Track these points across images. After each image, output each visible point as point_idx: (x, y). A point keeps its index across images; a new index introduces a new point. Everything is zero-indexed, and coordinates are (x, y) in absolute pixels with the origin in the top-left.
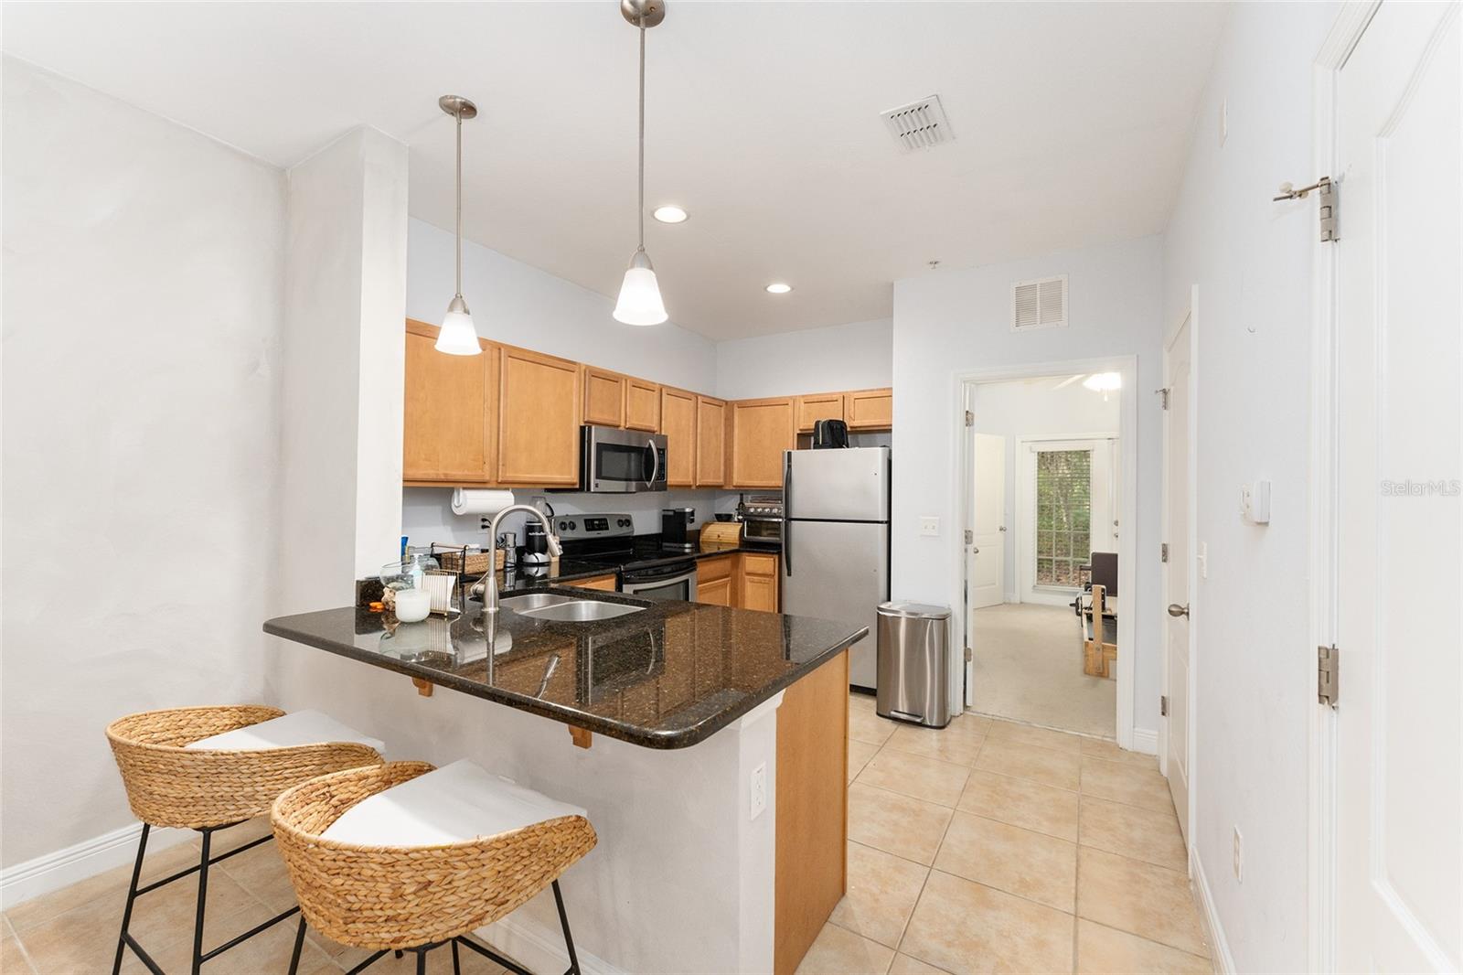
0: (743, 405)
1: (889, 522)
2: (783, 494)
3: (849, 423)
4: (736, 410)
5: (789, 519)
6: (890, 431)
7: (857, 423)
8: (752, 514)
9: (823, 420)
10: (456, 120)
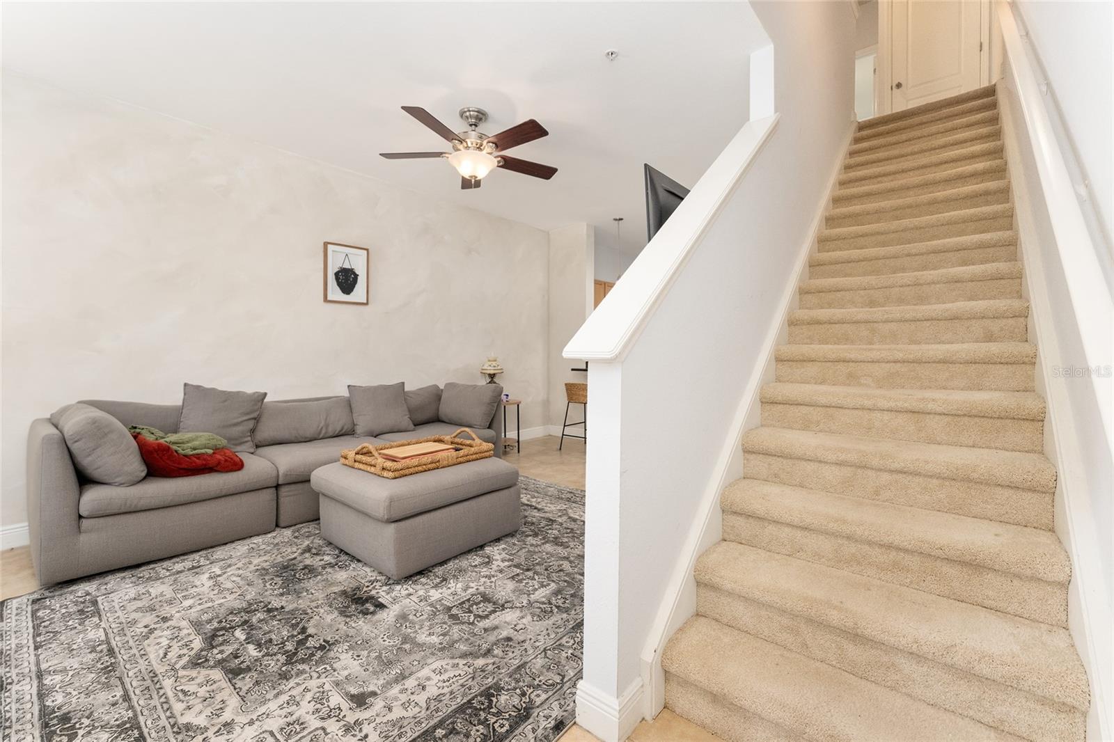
10: (617, 222)
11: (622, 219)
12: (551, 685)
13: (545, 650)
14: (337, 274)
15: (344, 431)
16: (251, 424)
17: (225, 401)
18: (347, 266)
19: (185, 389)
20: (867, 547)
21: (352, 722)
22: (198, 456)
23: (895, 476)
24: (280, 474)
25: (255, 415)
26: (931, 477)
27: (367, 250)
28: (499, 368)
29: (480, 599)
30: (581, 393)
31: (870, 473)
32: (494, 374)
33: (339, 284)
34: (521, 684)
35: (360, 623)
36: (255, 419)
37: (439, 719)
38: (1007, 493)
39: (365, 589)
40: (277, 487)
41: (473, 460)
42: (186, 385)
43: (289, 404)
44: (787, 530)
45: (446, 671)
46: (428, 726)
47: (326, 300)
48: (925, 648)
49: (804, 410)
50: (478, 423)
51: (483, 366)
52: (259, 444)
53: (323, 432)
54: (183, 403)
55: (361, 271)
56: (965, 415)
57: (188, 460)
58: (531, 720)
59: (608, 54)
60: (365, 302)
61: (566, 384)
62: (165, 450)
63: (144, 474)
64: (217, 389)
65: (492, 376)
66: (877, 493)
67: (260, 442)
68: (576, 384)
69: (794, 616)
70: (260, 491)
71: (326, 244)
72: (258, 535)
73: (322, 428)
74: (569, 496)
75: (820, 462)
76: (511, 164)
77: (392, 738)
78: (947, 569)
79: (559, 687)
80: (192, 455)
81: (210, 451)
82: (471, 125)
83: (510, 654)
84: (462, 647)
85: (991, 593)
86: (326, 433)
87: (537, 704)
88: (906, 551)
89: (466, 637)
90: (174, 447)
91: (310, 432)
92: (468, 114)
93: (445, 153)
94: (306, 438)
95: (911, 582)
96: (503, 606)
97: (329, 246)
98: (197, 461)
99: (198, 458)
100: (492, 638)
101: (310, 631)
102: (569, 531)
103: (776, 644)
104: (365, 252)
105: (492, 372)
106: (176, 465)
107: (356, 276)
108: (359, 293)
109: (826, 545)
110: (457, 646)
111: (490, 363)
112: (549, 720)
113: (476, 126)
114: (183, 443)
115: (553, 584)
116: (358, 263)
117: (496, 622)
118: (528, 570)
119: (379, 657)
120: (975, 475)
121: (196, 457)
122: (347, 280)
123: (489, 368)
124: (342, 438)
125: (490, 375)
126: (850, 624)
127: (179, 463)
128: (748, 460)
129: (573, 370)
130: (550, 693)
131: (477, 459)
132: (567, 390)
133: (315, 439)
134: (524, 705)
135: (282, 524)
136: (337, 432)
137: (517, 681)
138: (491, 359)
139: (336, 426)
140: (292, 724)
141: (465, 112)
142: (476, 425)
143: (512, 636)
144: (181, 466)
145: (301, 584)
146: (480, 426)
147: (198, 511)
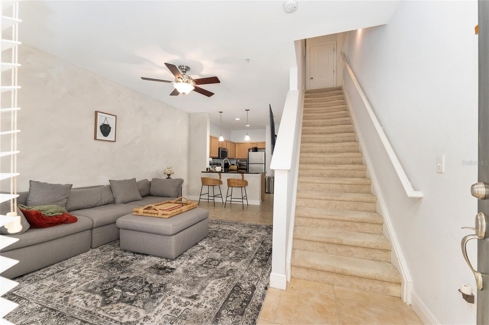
0: (238, 143)
1: (265, 164)
2: (247, 160)
3: (258, 148)
4: (237, 145)
5: (248, 164)
6: (265, 149)
7: (259, 148)
8: (240, 164)
9: (254, 147)
10: (220, 113)
11: (222, 112)
12: (256, 279)
13: (246, 270)
14: (101, 127)
15: (109, 201)
16: (65, 201)
17: (53, 189)
18: (106, 123)
19: (30, 184)
20: (338, 222)
21: (197, 304)
22: (56, 217)
23: (340, 202)
24: (94, 223)
25: (67, 196)
26: (349, 201)
27: (116, 116)
28: (173, 171)
29: (211, 260)
30: (208, 181)
31: (334, 202)
32: (170, 174)
33: (102, 132)
34: (246, 281)
35: (170, 276)
36: (67, 198)
37: (227, 296)
38: (366, 204)
39: (160, 265)
40: (91, 229)
41: (192, 209)
42: (30, 181)
43: (80, 190)
44: (315, 220)
45: (217, 283)
46: (225, 299)
47: (95, 138)
48: (358, 244)
49: (311, 184)
50: (173, 195)
51: (165, 170)
52: (69, 210)
53: (100, 202)
54: (29, 191)
55: (112, 126)
56: (354, 184)
57: (51, 218)
58: (257, 289)
59: (247, 59)
60: (114, 140)
61: (201, 178)
62: (38, 214)
63: (29, 227)
64: (47, 183)
65: (169, 175)
66: (335, 207)
67: (69, 209)
68: (206, 178)
69: (324, 243)
70: (84, 232)
71: (96, 112)
72: (83, 253)
73: (99, 201)
74: (216, 222)
75: (320, 199)
76: (197, 90)
77: (216, 304)
78: (357, 224)
79: (258, 279)
80: (52, 216)
81: (61, 214)
82: (183, 72)
83: (236, 274)
84: (217, 275)
85: (367, 229)
86: (101, 203)
87: (255, 285)
88: (348, 221)
89: (216, 272)
90: (42, 213)
91: (93, 203)
92: (182, 67)
93: (172, 82)
94: (91, 206)
95: (349, 230)
96: (221, 261)
97: (99, 114)
98: (56, 219)
99: (56, 218)
100: (225, 270)
101: (150, 282)
102: (226, 234)
103: (319, 252)
104: (115, 117)
105: (169, 173)
106: (45, 222)
107: (110, 128)
108: (111, 136)
109: (326, 223)
110: (215, 275)
111: (169, 169)
112: (262, 288)
113: (185, 72)
114: (45, 210)
115: (233, 251)
116: (111, 122)
117: (223, 266)
118: (221, 248)
119: (188, 284)
120: (359, 200)
121: (55, 217)
122: (106, 130)
123: (168, 171)
124: (109, 205)
125: (168, 174)
126: (340, 242)
127: (47, 221)
128: (298, 201)
129: (202, 172)
130: (257, 281)
131: (193, 209)
132: (202, 180)
133: (96, 206)
134: (252, 286)
135: (93, 247)
136: (106, 202)
137: (244, 280)
138: (169, 167)
139: (106, 200)
140: (174, 311)
141: (181, 66)
142: (172, 196)
143: (232, 269)
144: (48, 222)
145: (128, 268)
146: (174, 196)
147: (55, 243)
